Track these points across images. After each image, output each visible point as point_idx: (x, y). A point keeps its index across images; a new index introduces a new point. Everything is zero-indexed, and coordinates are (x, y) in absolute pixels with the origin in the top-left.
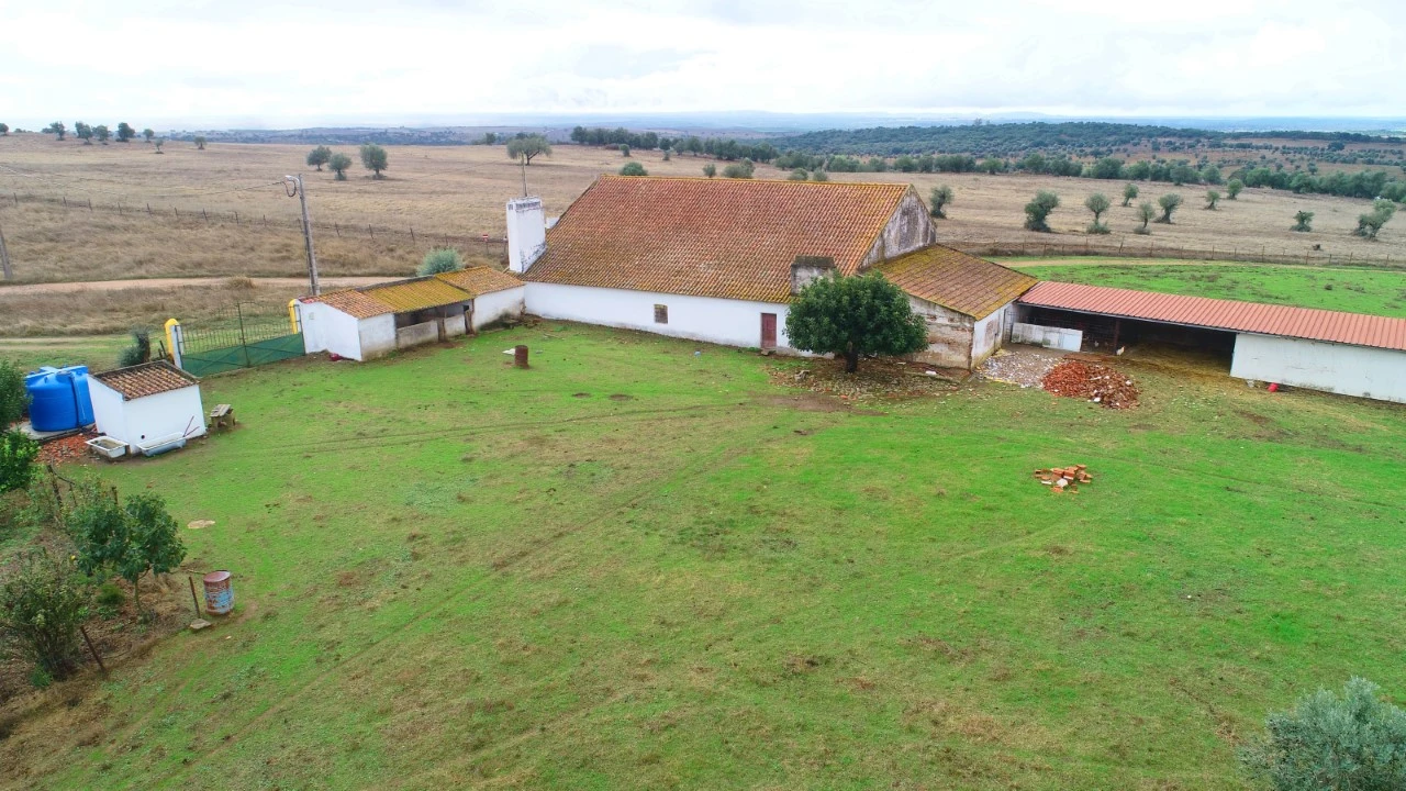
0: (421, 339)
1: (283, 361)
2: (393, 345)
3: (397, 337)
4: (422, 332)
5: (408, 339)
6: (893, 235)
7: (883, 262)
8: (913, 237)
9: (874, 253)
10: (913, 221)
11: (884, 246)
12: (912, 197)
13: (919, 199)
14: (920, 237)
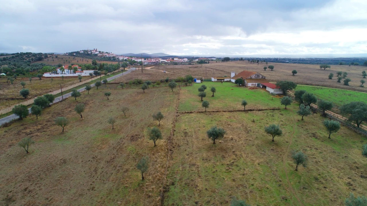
6: (253, 77)
7: (251, 79)
8: (258, 77)
9: (249, 78)
10: (258, 76)
11: (251, 77)
12: (258, 74)
13: (260, 74)
14: (261, 78)
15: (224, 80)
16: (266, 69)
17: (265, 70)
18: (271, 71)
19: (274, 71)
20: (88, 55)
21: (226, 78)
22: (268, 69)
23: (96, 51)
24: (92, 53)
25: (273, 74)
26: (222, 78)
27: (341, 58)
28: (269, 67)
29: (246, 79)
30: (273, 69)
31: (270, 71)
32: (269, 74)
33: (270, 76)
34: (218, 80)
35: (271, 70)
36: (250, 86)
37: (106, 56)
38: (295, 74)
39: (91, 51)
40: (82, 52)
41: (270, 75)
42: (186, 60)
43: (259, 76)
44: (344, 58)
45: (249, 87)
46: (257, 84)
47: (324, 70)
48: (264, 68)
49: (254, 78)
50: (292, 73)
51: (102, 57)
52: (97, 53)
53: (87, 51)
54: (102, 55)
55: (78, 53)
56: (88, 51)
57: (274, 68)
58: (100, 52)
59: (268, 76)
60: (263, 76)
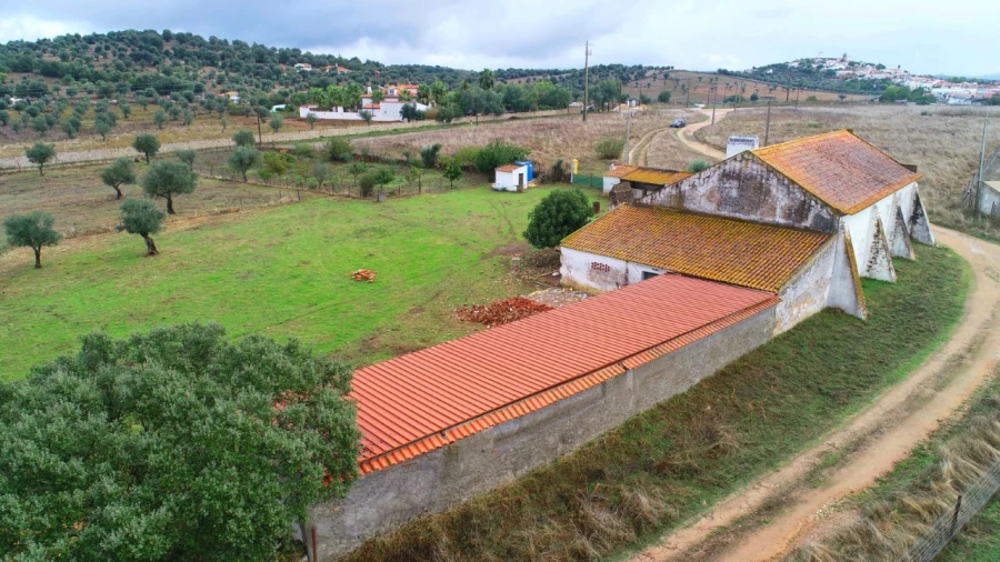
6: (702, 192)
7: (680, 210)
8: (755, 205)
9: (661, 197)
10: (754, 188)
12: (750, 164)
13: (771, 170)
14: (778, 211)
20: (808, 72)
23: (842, 61)
29: (638, 204)
36: (582, 279)
37: (864, 76)
43: (762, 191)
45: (573, 286)
46: (636, 272)
49: (710, 208)
51: (846, 79)
52: (838, 66)
55: (781, 68)
56: (813, 63)
58: (851, 64)
60: (813, 203)
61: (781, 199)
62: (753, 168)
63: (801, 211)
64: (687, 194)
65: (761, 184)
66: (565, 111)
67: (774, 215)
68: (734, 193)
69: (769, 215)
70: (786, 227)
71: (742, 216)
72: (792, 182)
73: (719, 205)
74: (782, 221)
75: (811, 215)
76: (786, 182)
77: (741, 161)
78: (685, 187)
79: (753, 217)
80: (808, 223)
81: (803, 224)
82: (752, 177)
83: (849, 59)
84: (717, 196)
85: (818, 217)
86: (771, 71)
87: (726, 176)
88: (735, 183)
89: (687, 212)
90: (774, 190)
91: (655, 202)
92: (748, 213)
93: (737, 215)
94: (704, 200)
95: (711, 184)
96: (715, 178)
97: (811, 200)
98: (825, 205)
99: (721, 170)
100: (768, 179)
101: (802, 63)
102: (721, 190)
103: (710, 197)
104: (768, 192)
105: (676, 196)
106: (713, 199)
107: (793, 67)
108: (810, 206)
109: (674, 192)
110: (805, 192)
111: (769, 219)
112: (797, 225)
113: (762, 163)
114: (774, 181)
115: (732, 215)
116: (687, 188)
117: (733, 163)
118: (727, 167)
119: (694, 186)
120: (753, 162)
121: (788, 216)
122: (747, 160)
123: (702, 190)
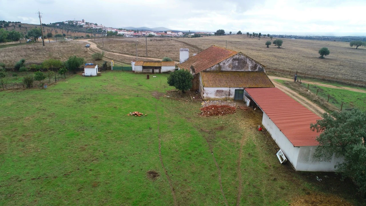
0: (148, 72)
1: (128, 71)
2: (142, 71)
3: (143, 70)
4: (148, 70)
5: (145, 71)
6: (227, 65)
7: (220, 71)
8: (243, 67)
9: (213, 68)
10: (242, 62)
11: (220, 67)
12: (241, 56)
13: (247, 57)
14: (249, 68)
15: (160, 68)
16: (270, 46)
17: (268, 47)
18: (278, 48)
19: (283, 49)
20: (73, 26)
21: (168, 63)
22: (272, 46)
23: (83, 22)
24: (77, 24)
25: (280, 55)
26: (156, 65)
27: (349, 37)
28: (274, 43)
29: (205, 71)
30: (281, 45)
31: (276, 48)
32: (274, 54)
33: (276, 59)
34: (144, 67)
35: (278, 46)
36: (212, 96)
37: (92, 27)
38: (324, 56)
39: (77, 22)
40: (67, 23)
41: (275, 56)
42: (181, 34)
43: (245, 63)
44: (352, 37)
45: (209, 99)
46: (233, 90)
47: (357, 48)
48: (266, 44)
49: (229, 69)
50: (319, 54)
51: (87, 28)
52: (83, 24)
53: (72, 22)
54: (88, 26)
55: (62, 24)
56: (74, 22)
57: (283, 45)
58: (87, 23)
59: (273, 58)
60: (258, 64)
61: (250, 64)
62: (242, 57)
63: (255, 67)
64: (222, 66)
65: (244, 61)
66: (19, 42)
67: (248, 69)
68: (237, 64)
69: (247, 69)
70: (252, 72)
71: (239, 70)
72: (253, 60)
73: (232, 68)
74: (250, 70)
75: (258, 68)
76: (251, 60)
77: (239, 55)
78: (221, 64)
79: (242, 70)
80: (257, 70)
81: (256, 70)
82: (242, 59)
83: (85, 21)
84: (231, 65)
85: (259, 68)
86: (58, 25)
87: (234, 60)
88: (237, 61)
89: (222, 72)
90: (248, 62)
91: (211, 70)
92: (241, 69)
93: (238, 70)
94: (227, 67)
95: (230, 62)
96: (231, 61)
97: (257, 64)
98: (261, 65)
99: (233, 58)
100: (246, 60)
101: (70, 22)
102: (232, 64)
103: (229, 66)
104: (247, 63)
105: (218, 67)
106: (230, 67)
107: (66, 24)
108: (257, 65)
109: (218, 66)
110: (256, 62)
111: (247, 70)
112: (254, 71)
113: (244, 55)
114: (248, 60)
115: (237, 70)
116: (222, 64)
117: (236, 56)
118: (234, 57)
119: (224, 63)
120: (242, 55)
121: (252, 69)
122: (240, 55)
123: (227, 64)
